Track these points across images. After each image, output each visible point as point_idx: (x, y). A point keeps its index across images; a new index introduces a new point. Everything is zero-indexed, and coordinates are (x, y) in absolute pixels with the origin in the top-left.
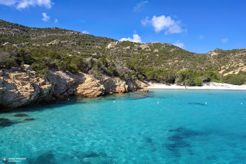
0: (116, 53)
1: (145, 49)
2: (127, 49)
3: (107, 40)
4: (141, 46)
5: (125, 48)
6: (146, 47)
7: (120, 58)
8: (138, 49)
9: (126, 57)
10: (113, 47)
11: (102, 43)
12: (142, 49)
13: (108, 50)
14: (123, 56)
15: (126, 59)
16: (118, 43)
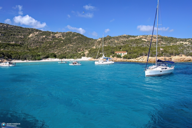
0: (33, 41)
1: (58, 37)
2: (43, 38)
3: (32, 31)
4: (56, 35)
5: (41, 37)
6: (59, 35)
7: (35, 44)
8: (53, 37)
9: (39, 44)
10: (34, 36)
11: (27, 33)
12: (56, 37)
13: (29, 38)
14: (37, 43)
15: (38, 45)
16: (38, 33)
